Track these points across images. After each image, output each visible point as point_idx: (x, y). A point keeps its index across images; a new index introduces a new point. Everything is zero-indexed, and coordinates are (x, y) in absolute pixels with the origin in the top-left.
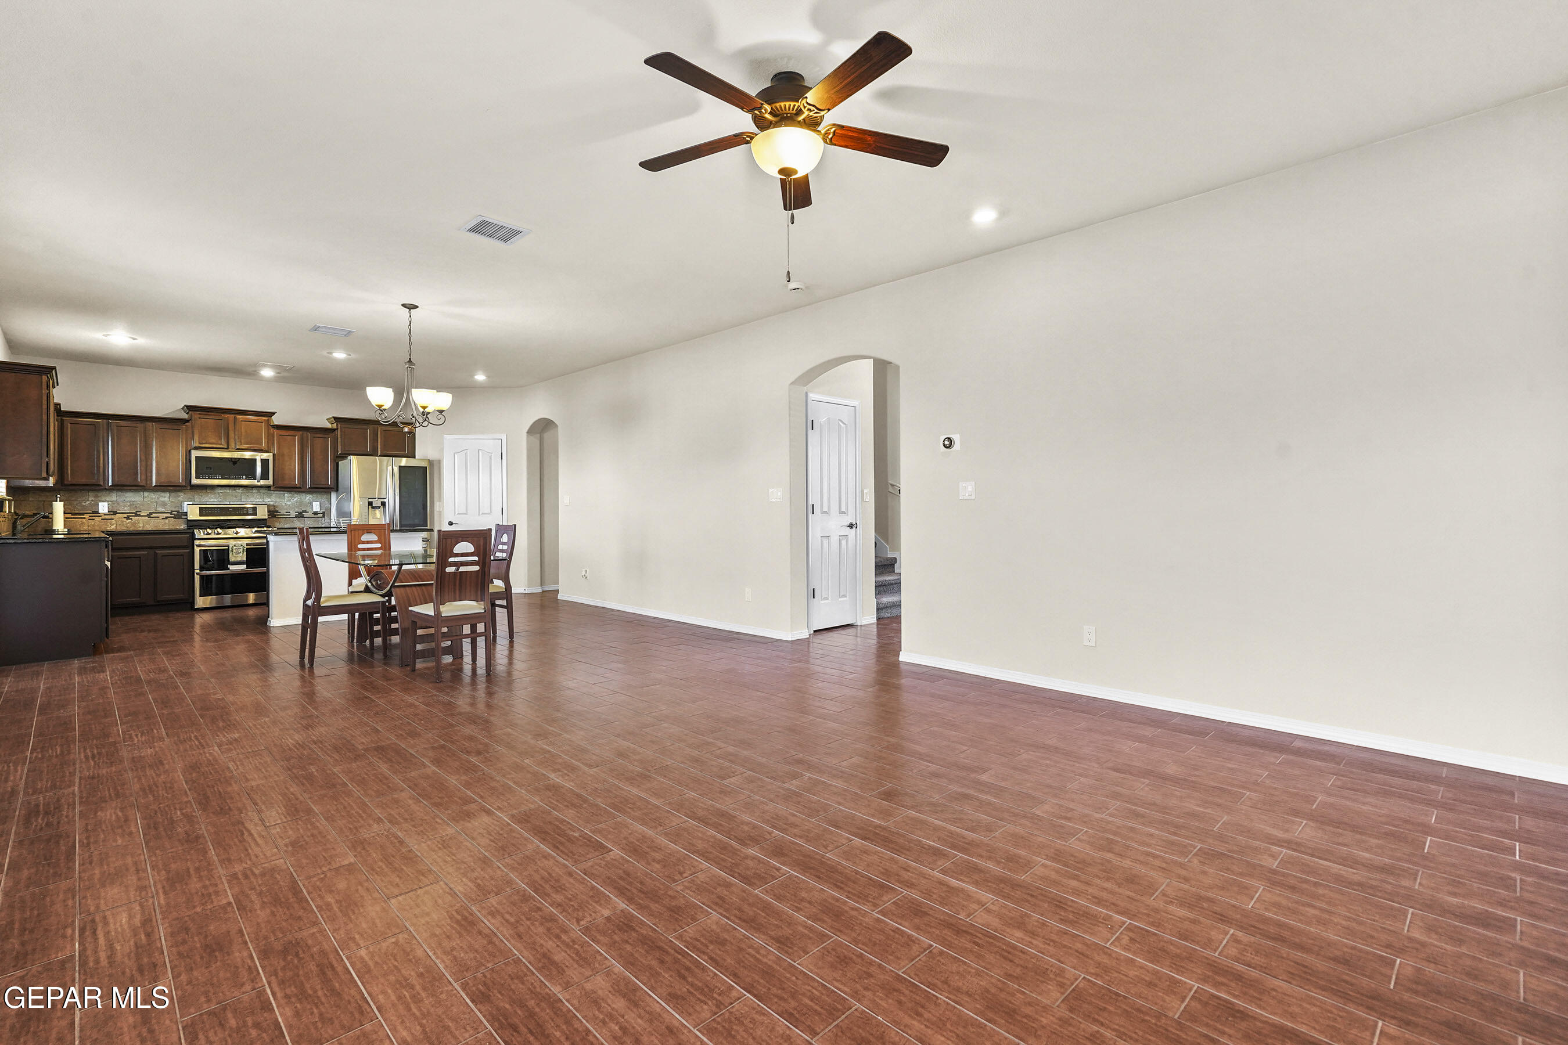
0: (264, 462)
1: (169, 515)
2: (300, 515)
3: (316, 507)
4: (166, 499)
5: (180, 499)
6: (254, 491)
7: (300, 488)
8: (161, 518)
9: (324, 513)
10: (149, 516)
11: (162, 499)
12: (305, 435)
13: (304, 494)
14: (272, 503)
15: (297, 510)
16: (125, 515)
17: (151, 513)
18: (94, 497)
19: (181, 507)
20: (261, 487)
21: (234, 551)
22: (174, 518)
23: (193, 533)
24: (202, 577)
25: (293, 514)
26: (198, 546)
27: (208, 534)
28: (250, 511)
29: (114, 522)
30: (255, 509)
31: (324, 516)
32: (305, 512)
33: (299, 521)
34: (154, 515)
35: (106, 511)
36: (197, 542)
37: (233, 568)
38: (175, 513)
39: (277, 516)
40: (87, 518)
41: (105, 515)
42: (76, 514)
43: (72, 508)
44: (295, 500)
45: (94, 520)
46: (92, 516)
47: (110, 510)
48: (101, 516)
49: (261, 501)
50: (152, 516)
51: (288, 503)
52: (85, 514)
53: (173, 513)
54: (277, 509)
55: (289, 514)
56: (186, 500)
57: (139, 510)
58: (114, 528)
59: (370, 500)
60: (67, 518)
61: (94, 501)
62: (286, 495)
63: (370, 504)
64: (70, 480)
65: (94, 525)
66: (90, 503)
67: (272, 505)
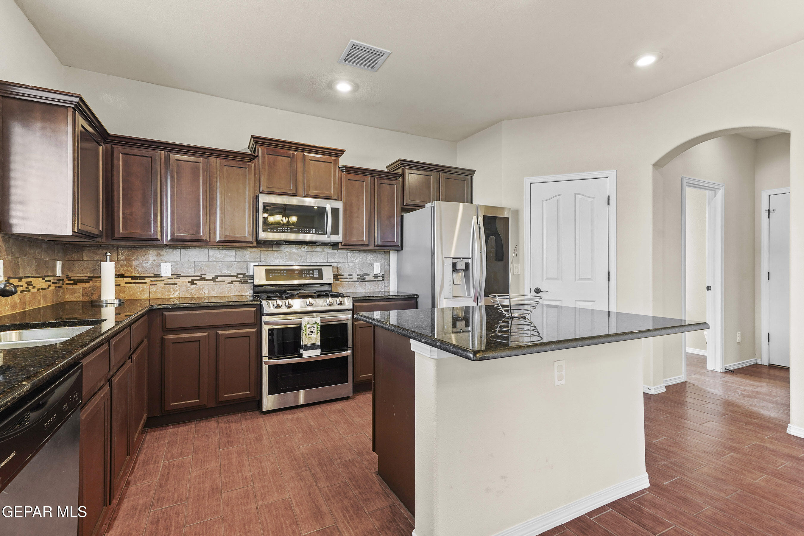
0: (335, 211)
1: (234, 279)
2: (362, 279)
3: (377, 269)
4: (232, 259)
5: (247, 259)
6: (319, 249)
7: (368, 246)
8: (226, 282)
9: (383, 276)
10: (214, 280)
11: (228, 259)
12: (372, 181)
13: (365, 254)
14: (335, 265)
15: (359, 272)
16: (190, 279)
17: (217, 277)
18: (157, 255)
19: (248, 269)
20: (324, 244)
21: (308, 330)
22: (240, 282)
23: (261, 306)
24: (270, 367)
25: (355, 277)
26: (267, 324)
27: (278, 307)
28: (316, 274)
29: (177, 287)
30: (320, 271)
31: (383, 280)
32: (366, 274)
33: (361, 286)
34: (219, 279)
35: (169, 274)
36: (265, 319)
37: (306, 354)
38: (242, 276)
39: (340, 280)
40: (146, 283)
41: (168, 279)
42: (136, 278)
43: (127, 270)
44: (357, 260)
45: (156, 285)
46: (151, 281)
47: (173, 273)
48: (163, 281)
49: (325, 262)
50: (217, 280)
51: (351, 264)
52: (144, 278)
53: (239, 276)
54: (340, 271)
55: (351, 277)
56: (252, 260)
57: (204, 273)
58: (176, 294)
59: (455, 261)
60: (126, 283)
61: (154, 261)
62: (349, 254)
63: (454, 265)
64: (121, 231)
65: (156, 292)
66: (149, 263)
67: (336, 267)
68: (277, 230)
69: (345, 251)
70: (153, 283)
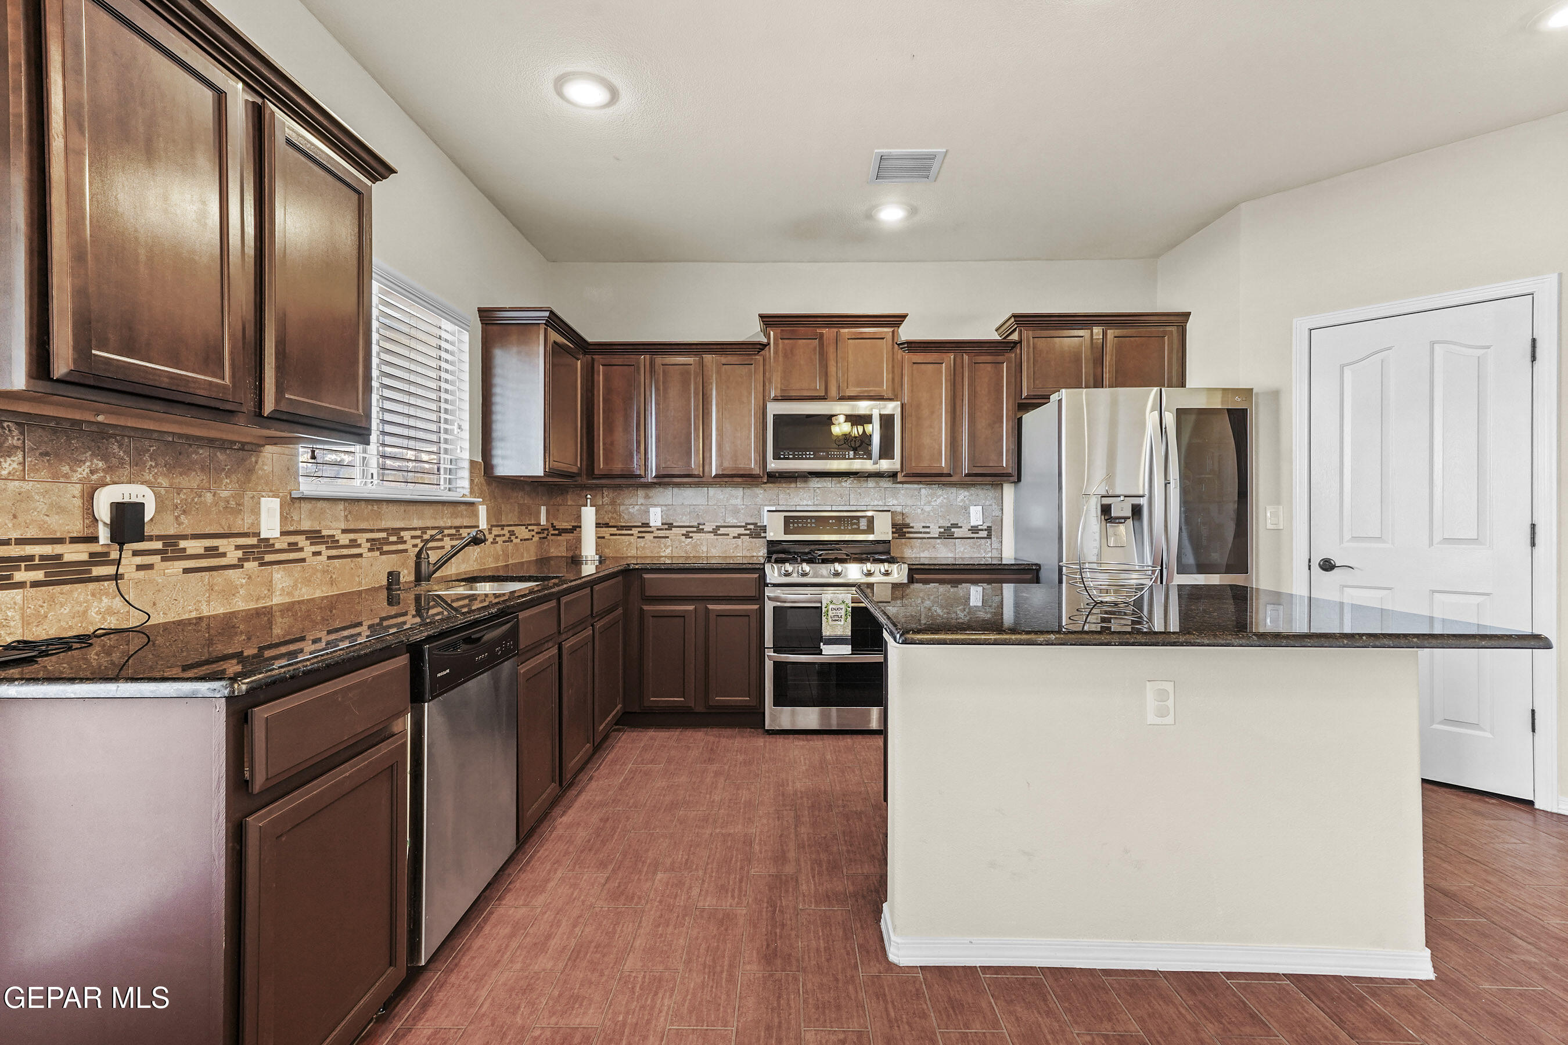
1: (742, 531)
2: (947, 534)
3: (976, 516)
4: (739, 501)
5: (759, 500)
6: (871, 483)
7: (949, 475)
8: (731, 535)
9: (989, 529)
10: (715, 532)
11: (733, 501)
12: (958, 360)
13: (954, 490)
14: (899, 509)
15: (942, 523)
16: (684, 531)
17: (718, 527)
18: (645, 498)
19: (758, 515)
20: (878, 475)
21: (831, 614)
22: (750, 535)
25: (935, 531)
26: (771, 599)
28: (863, 525)
29: (668, 542)
30: (871, 521)
31: (989, 536)
32: (955, 526)
33: (945, 546)
34: (722, 531)
35: (659, 524)
36: (769, 591)
37: (829, 651)
38: (752, 527)
39: (907, 535)
40: (632, 535)
41: (658, 529)
42: (622, 528)
43: (612, 518)
44: (939, 501)
45: (643, 537)
46: (639, 532)
47: (664, 521)
48: (652, 532)
49: (881, 504)
50: (719, 532)
51: (927, 508)
52: (630, 528)
53: (749, 527)
54: (908, 521)
55: (927, 530)
56: (767, 503)
57: (702, 521)
58: (668, 551)
59: (1106, 501)
60: (611, 535)
61: (642, 505)
62: (923, 491)
63: (1106, 510)
64: (601, 467)
65: (644, 548)
66: (637, 507)
67: (900, 513)
68: (794, 455)
69: (916, 486)
70: (640, 535)
